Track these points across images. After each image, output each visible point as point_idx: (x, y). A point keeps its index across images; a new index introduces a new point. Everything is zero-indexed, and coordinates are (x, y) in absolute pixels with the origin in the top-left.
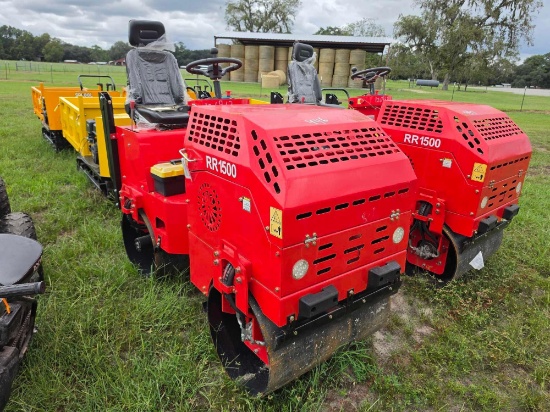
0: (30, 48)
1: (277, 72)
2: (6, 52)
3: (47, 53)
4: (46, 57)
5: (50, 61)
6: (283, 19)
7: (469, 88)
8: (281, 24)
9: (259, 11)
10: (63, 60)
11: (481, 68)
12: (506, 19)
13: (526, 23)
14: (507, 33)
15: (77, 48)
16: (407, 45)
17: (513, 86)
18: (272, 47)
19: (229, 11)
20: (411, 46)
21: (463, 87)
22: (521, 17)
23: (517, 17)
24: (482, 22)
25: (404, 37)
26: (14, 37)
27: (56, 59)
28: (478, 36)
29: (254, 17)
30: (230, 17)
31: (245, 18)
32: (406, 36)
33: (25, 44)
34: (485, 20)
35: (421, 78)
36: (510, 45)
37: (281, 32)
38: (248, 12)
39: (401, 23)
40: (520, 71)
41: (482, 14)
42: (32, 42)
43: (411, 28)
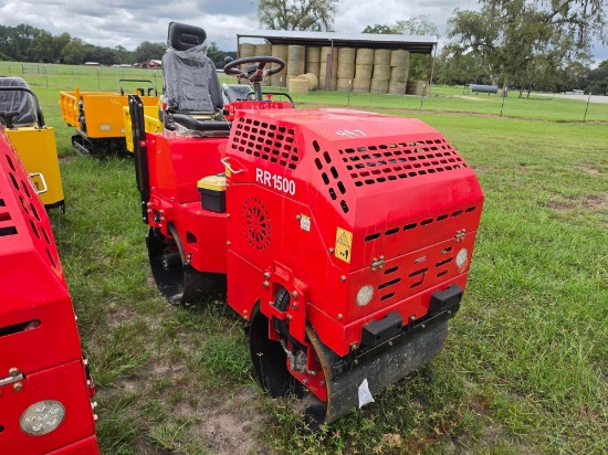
0: (49, 49)
1: (308, 75)
2: (23, 53)
3: (67, 54)
4: (66, 58)
5: (71, 63)
6: (322, 16)
7: (533, 94)
8: (320, 21)
9: (294, 7)
10: (83, 63)
11: (547, 72)
12: (575, 15)
13: (599, 19)
14: (577, 31)
15: (99, 49)
16: (462, 46)
17: (586, 93)
18: (303, 47)
19: (262, 7)
20: (467, 47)
21: (525, 93)
22: (594, 12)
23: (589, 12)
24: (547, 18)
25: (459, 37)
26: (31, 37)
27: (76, 61)
28: (544, 35)
29: (289, 14)
30: (263, 14)
31: (279, 16)
32: (461, 34)
33: (43, 45)
34: (551, 16)
35: (480, 83)
36: (581, 45)
37: (319, 30)
38: (282, 7)
39: (456, 20)
40: (593, 76)
41: (549, 9)
42: (50, 42)
43: (468, 26)
